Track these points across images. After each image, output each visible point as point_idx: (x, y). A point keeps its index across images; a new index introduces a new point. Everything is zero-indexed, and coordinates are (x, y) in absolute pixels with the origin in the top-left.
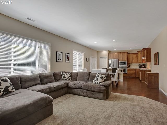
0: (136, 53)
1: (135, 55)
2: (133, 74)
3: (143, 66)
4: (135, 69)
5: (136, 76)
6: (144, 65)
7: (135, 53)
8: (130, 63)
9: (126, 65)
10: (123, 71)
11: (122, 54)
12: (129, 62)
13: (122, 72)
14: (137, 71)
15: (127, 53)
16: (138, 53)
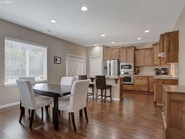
0: (150, 48)
1: (148, 52)
2: (145, 86)
3: (163, 72)
4: (148, 77)
5: (149, 90)
6: (164, 69)
7: (148, 49)
8: (139, 67)
9: (132, 70)
10: (119, 81)
11: (125, 50)
12: (137, 65)
13: (116, 83)
14: (151, 80)
15: (133, 48)
16: (153, 48)
